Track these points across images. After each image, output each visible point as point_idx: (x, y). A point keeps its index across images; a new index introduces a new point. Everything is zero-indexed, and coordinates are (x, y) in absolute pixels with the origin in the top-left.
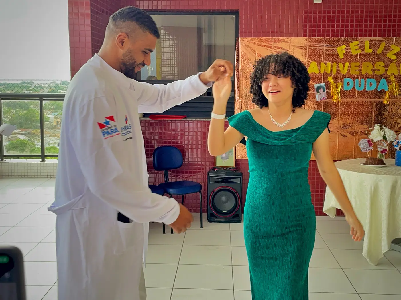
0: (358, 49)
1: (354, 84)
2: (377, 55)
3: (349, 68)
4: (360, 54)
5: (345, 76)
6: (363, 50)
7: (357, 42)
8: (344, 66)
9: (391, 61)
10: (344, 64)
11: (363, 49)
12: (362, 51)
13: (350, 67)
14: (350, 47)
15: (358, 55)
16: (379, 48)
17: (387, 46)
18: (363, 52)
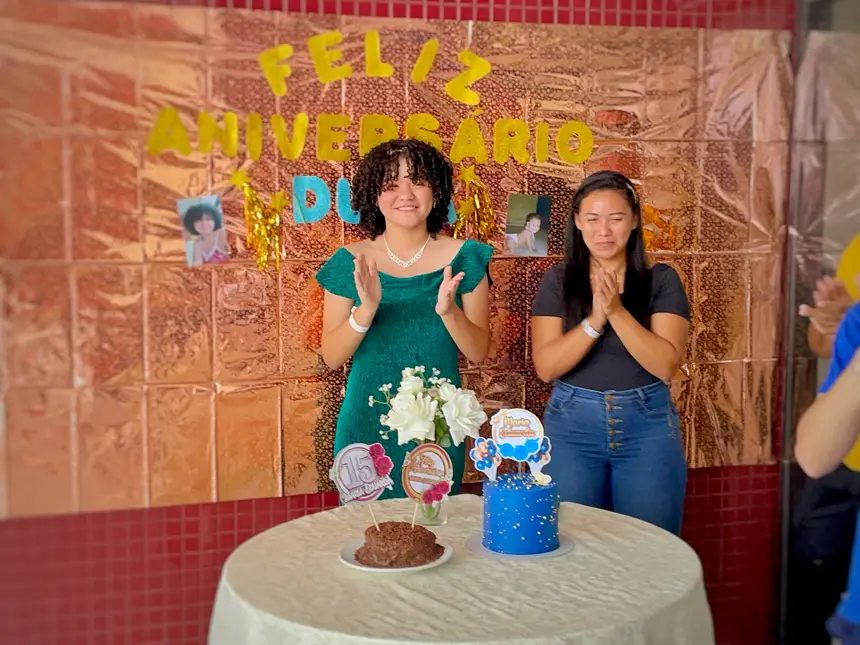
0: (340, 63)
1: (333, 200)
2: (412, 87)
3: (312, 135)
4: (350, 84)
5: (297, 169)
6: (359, 67)
7: (336, 36)
8: (290, 127)
9: (462, 110)
10: (290, 120)
11: (357, 63)
12: (356, 69)
13: (315, 134)
14: (308, 51)
15: (340, 87)
16: (414, 61)
17: (444, 54)
18: (358, 76)
